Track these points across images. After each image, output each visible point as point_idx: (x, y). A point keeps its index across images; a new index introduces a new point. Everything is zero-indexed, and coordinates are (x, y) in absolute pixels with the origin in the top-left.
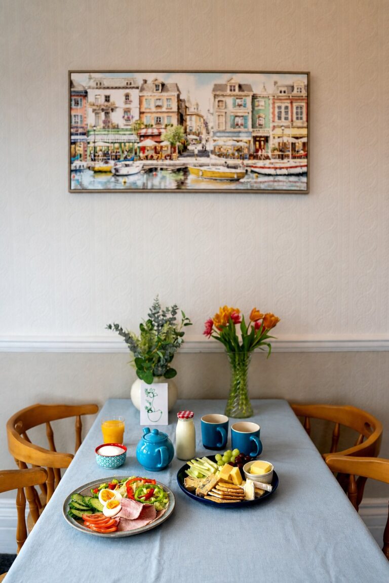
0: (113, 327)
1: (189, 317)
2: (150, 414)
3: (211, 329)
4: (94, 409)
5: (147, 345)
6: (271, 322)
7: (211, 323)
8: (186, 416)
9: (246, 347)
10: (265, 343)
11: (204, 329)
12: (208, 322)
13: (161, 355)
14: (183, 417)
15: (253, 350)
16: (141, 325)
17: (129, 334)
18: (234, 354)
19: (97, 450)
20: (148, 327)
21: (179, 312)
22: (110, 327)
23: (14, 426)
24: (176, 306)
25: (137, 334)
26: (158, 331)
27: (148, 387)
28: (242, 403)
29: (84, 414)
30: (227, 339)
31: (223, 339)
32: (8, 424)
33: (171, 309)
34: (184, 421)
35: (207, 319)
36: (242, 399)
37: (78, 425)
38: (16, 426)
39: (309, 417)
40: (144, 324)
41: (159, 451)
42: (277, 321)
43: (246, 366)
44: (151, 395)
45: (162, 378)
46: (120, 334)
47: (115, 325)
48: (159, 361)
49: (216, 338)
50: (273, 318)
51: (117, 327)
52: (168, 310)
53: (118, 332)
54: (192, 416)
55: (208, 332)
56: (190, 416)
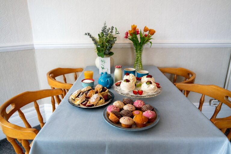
0: (87, 34)
1: (119, 31)
2: (103, 70)
3: (128, 36)
4: (81, 70)
5: (101, 42)
6: (152, 32)
7: (127, 33)
8: (118, 67)
9: (142, 43)
10: (149, 42)
11: (125, 36)
12: (126, 33)
13: (108, 45)
14: (117, 67)
15: (144, 44)
16: (99, 34)
17: (94, 37)
18: (137, 46)
19: (82, 81)
20: (102, 35)
21: (114, 29)
22: (86, 34)
23: (50, 75)
24: (113, 27)
25: (97, 38)
26: (106, 37)
27: (103, 59)
28: (140, 66)
29: (77, 72)
30: (134, 40)
31: (132, 40)
32: (47, 74)
33: (111, 28)
34: (118, 69)
35: (126, 32)
36: (140, 64)
37: (75, 76)
38: (51, 75)
39: (165, 73)
40: (100, 34)
41: (108, 80)
42: (154, 32)
43: (141, 51)
44: (104, 62)
45: (108, 55)
46: (90, 37)
47: (88, 34)
48: (107, 48)
49: (130, 39)
50: (153, 31)
51: (89, 34)
52: (109, 29)
53: (89, 36)
54: (121, 67)
55: (126, 37)
56: (120, 67)
